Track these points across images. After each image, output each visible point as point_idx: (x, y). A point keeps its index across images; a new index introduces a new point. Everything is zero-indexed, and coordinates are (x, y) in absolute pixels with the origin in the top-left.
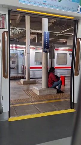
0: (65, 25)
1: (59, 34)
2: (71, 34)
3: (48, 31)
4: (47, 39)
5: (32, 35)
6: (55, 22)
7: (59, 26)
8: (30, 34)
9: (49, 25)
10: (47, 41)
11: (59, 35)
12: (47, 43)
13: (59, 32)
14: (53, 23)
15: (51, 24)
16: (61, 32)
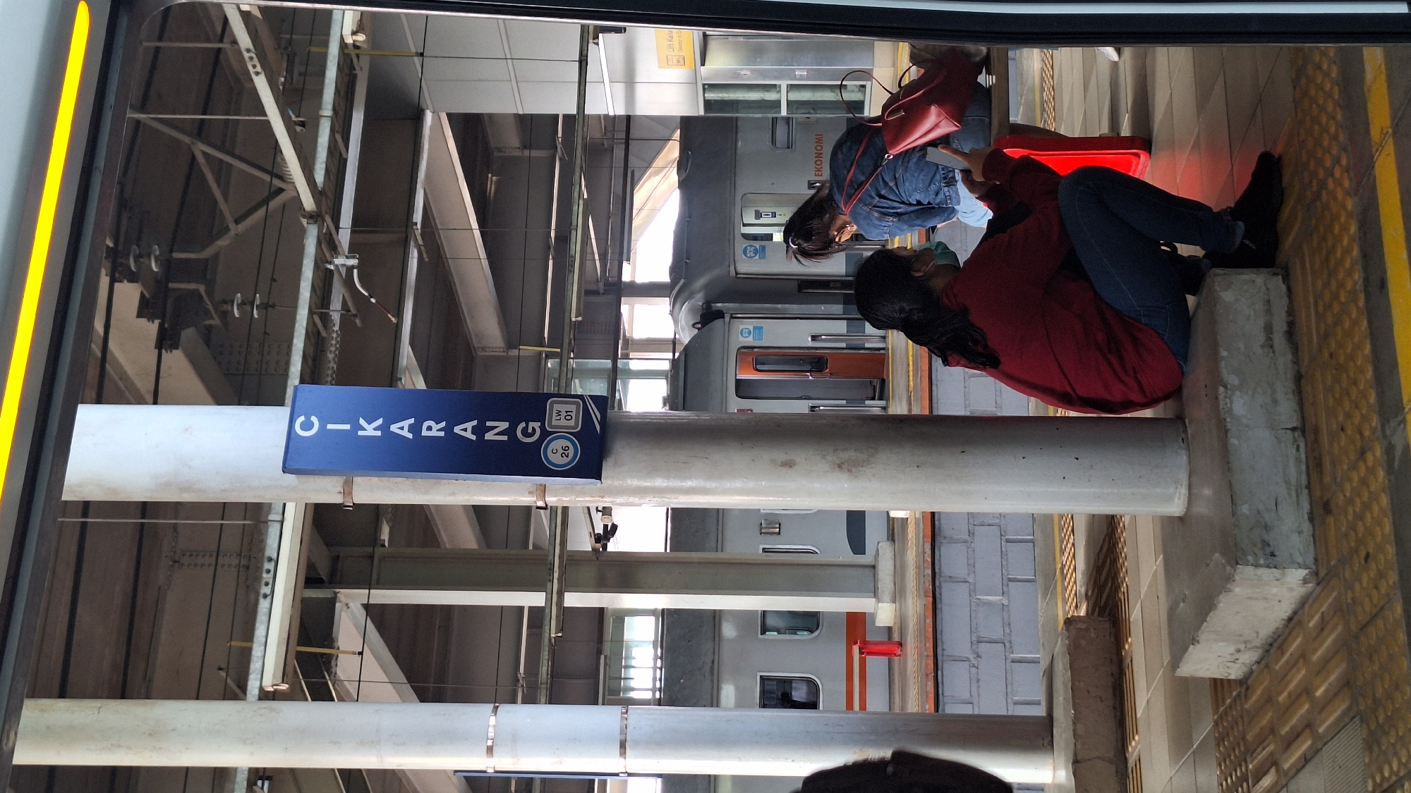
0: (200, 148)
1: (328, 243)
2: (334, 50)
3: (283, 413)
4: (402, 428)
5: (346, 667)
6: (145, 309)
7: (223, 242)
8: (321, 694)
9: (197, 386)
10: (433, 429)
11: (344, 237)
12: (465, 430)
13: (303, 232)
14: (166, 341)
15: (176, 360)
16: (308, 202)
